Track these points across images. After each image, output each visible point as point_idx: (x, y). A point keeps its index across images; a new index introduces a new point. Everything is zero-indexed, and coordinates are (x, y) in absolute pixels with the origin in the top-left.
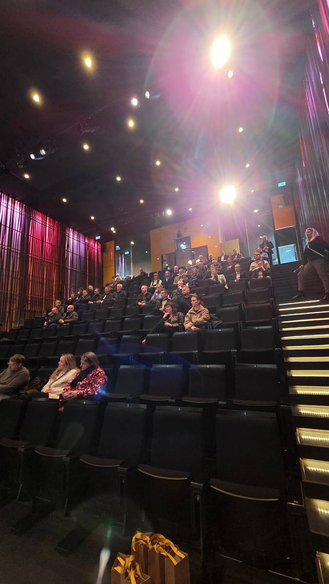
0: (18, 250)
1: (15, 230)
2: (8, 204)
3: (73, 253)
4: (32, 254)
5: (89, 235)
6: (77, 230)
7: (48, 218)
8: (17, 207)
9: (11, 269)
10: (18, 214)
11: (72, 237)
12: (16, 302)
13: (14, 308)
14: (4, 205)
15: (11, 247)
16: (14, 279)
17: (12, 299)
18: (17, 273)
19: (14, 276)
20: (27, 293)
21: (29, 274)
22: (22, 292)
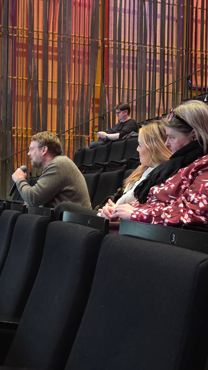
16: (167, 21)
17: (166, 63)
18: (171, 6)
19: (167, 14)
20: (194, 49)
21: (195, 6)
22: (183, 47)
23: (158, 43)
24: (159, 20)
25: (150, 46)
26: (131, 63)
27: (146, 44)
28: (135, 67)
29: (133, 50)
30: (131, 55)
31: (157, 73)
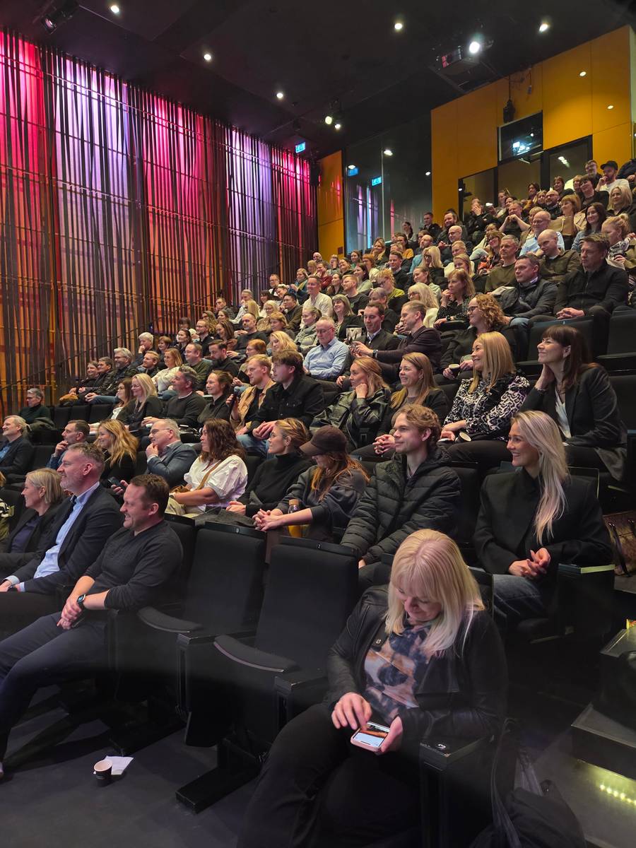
0: (123, 198)
1: (113, 151)
2: (90, 87)
3: (243, 195)
4: (153, 205)
5: (279, 145)
6: (250, 132)
7: (180, 110)
8: (110, 92)
9: (115, 244)
10: (114, 110)
11: (238, 153)
12: (134, 315)
13: (132, 328)
14: (84, 91)
15: (108, 192)
16: (124, 266)
17: (126, 309)
18: (127, 251)
19: (124, 259)
20: (153, 295)
21: (152, 253)
22: (142, 293)
23: (117, 289)
24: (116, 265)
25: (108, 291)
26: (89, 307)
27: (103, 289)
28: (93, 311)
29: (90, 295)
30: (88, 299)
31: (117, 319)
